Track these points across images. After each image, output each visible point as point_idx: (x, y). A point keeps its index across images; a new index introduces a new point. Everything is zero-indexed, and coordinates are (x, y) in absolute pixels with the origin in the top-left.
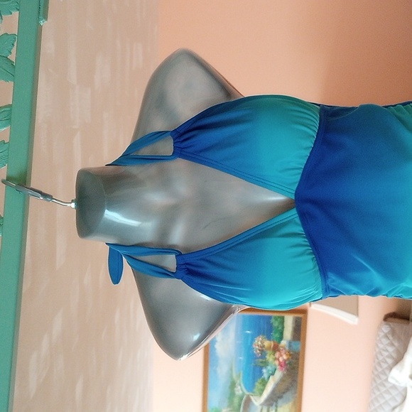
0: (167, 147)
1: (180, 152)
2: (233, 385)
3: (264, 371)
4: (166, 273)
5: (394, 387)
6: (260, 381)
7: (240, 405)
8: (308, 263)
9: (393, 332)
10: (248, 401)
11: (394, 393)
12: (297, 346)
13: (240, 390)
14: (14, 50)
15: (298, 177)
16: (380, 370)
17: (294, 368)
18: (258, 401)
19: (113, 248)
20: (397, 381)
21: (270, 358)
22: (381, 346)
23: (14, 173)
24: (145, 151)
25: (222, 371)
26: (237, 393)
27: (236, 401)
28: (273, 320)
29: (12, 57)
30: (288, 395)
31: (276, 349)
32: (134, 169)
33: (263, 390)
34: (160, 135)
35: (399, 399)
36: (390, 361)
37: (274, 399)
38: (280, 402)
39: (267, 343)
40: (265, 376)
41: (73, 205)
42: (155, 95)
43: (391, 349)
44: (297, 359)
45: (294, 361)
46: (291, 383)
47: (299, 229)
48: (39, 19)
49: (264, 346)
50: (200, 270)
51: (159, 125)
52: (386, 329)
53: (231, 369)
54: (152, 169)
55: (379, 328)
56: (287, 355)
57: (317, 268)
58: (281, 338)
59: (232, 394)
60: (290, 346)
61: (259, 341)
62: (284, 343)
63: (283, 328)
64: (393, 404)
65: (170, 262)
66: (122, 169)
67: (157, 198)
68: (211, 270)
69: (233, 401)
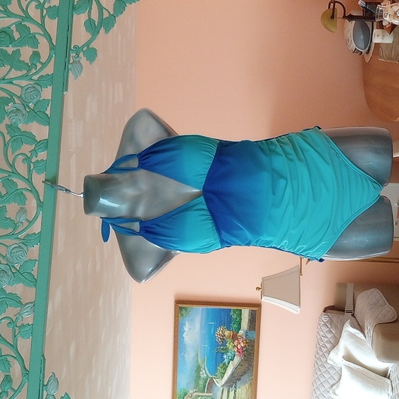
0: (135, 163)
1: (142, 166)
2: (198, 369)
3: (225, 356)
4: (133, 233)
5: (332, 367)
6: (221, 365)
7: (205, 387)
8: (209, 224)
9: (331, 321)
10: (212, 383)
11: (332, 372)
12: (252, 335)
13: (204, 374)
14: (49, 108)
15: (204, 179)
16: (321, 353)
17: (250, 354)
18: (220, 383)
19: (104, 220)
20: (334, 363)
21: (230, 346)
22: (321, 333)
23: (49, 177)
24: (123, 165)
25: (189, 357)
26: (202, 376)
27: (201, 382)
28: (232, 313)
29: (48, 112)
30: (245, 377)
31: (234, 337)
32: (117, 176)
33: (224, 374)
34: (131, 156)
35: (336, 378)
36: (329, 346)
37: (233, 382)
38: (238, 383)
39: (227, 333)
40: (226, 361)
41: (82, 196)
42: (129, 134)
43: (329, 336)
44: (253, 346)
45: (250, 348)
46: (248, 368)
47: (205, 207)
48: (63, 91)
49: (225, 335)
50: (152, 230)
51: (130, 151)
52: (325, 319)
53: (197, 356)
54: (127, 175)
55: (320, 318)
56: (244, 343)
57: (214, 228)
58: (239, 328)
59: (198, 377)
60: (246, 335)
61: (219, 331)
62: (241, 332)
63: (241, 319)
64: (332, 382)
65: (136, 226)
66: (110, 175)
67: (129, 192)
68: (158, 230)
69: (198, 383)
